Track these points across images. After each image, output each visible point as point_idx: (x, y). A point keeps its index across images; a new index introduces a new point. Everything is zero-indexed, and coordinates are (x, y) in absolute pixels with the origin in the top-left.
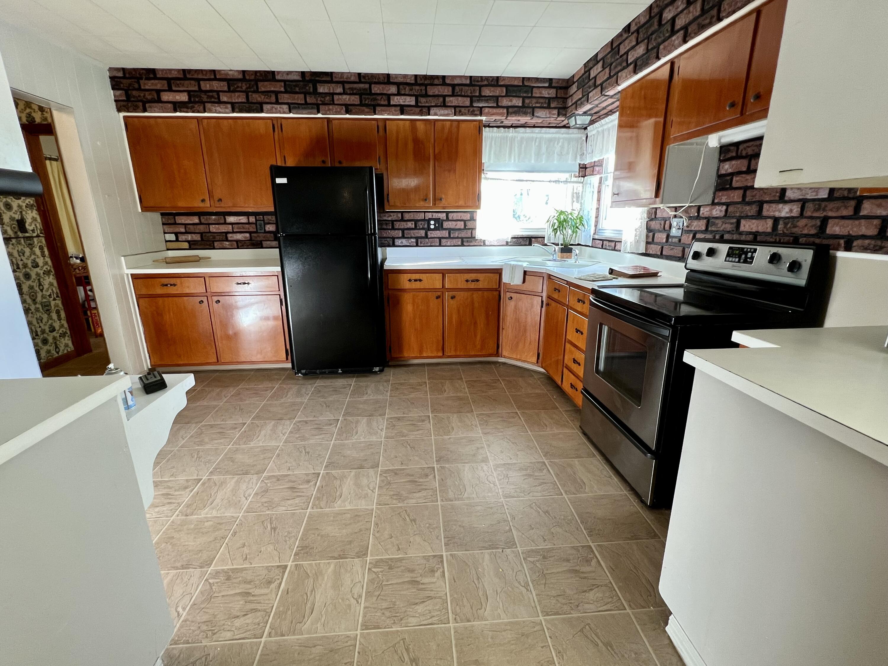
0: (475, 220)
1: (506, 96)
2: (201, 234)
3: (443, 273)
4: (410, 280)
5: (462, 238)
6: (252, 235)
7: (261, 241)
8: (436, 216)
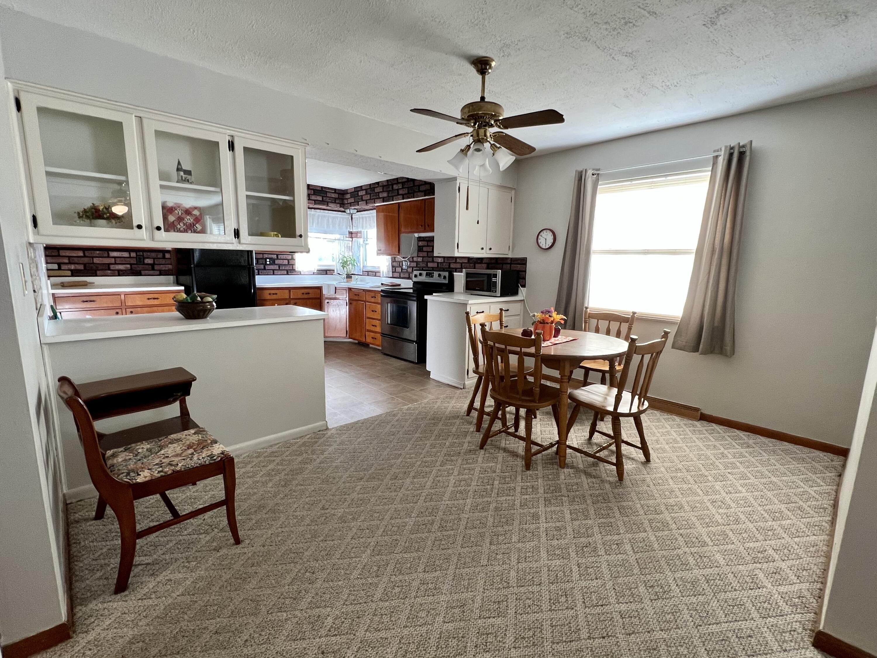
0: (294, 260)
1: (314, 194)
2: (85, 265)
3: (289, 289)
4: (270, 294)
5: (287, 270)
6: (133, 266)
7: (140, 271)
8: (270, 256)
